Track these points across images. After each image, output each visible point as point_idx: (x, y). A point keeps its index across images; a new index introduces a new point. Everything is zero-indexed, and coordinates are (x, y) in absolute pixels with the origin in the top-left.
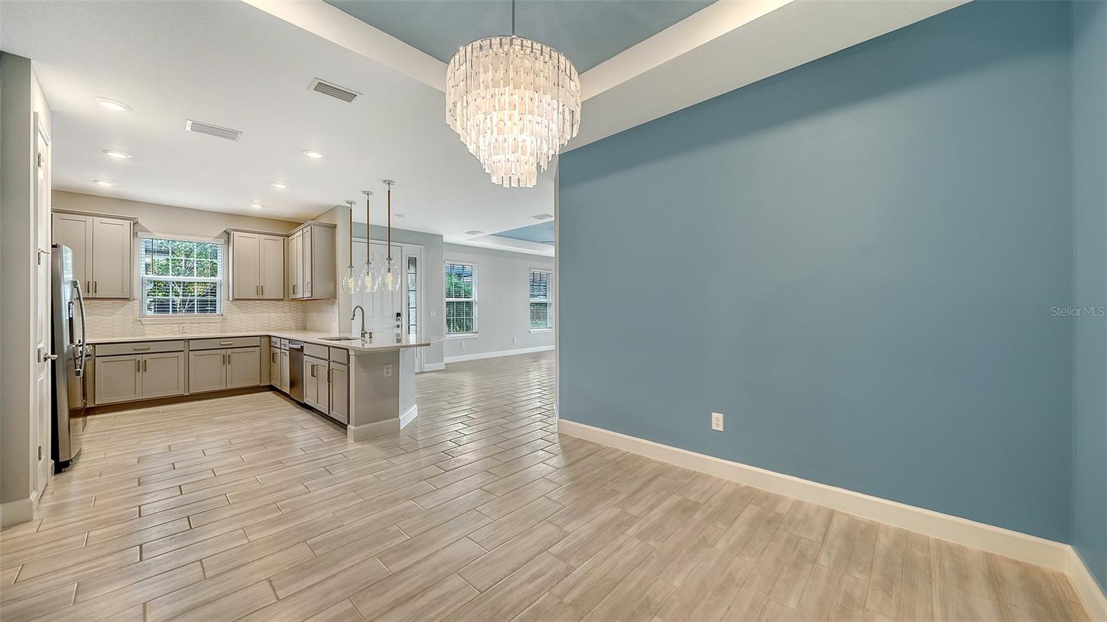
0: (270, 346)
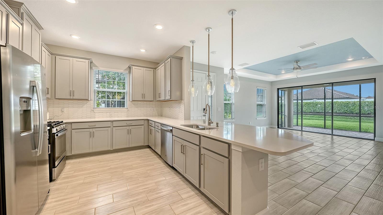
0: (148, 125)
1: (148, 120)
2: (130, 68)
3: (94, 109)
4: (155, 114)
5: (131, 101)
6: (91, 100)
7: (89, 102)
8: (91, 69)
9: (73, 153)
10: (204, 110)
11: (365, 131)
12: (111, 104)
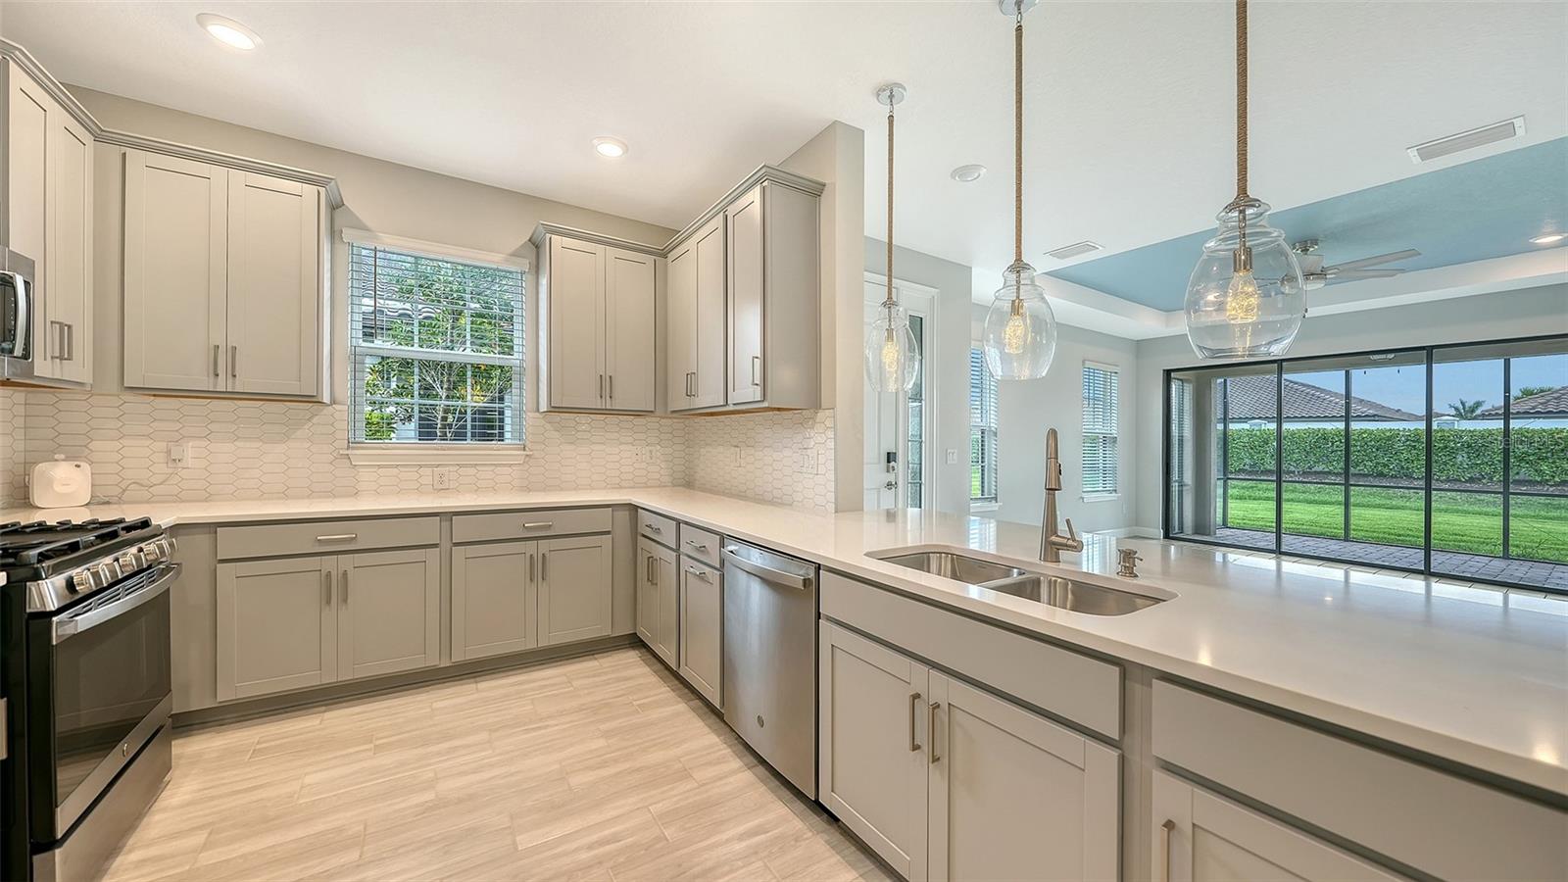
0: (637, 534)
1: (634, 508)
2: (536, 245)
3: (353, 448)
4: (657, 476)
5: (544, 407)
6: (333, 402)
7: (325, 411)
8: (337, 241)
9: (224, 695)
10: (889, 462)
11: (1524, 556)
12: (444, 427)
